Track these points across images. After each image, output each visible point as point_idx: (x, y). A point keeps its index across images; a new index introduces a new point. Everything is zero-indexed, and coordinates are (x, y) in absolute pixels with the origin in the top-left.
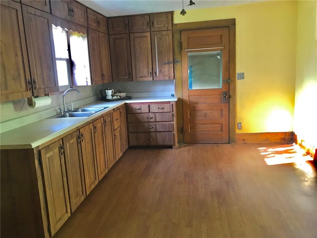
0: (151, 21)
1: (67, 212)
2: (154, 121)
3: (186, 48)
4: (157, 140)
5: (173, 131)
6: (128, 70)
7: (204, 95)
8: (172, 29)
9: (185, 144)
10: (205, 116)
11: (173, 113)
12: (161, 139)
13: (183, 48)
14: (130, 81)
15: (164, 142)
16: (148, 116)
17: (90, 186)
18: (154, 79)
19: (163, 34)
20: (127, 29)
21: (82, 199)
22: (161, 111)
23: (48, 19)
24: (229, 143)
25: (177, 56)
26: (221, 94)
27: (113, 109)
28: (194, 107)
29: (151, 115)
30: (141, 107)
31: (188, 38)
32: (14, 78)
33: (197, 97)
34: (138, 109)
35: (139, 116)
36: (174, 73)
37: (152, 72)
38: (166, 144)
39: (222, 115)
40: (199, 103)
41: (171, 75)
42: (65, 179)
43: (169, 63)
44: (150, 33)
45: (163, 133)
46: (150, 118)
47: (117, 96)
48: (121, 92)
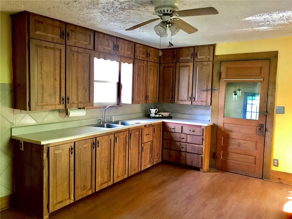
0: (195, 53)
1: (69, 199)
2: (185, 142)
3: (225, 77)
4: (186, 159)
5: (202, 154)
6: (172, 93)
7: (239, 125)
8: (213, 60)
9: (216, 170)
10: (238, 145)
11: (203, 137)
12: (189, 159)
13: (222, 78)
14: (172, 103)
15: (193, 163)
16: (181, 136)
17: (101, 184)
18: (193, 104)
19: (204, 64)
20: (174, 59)
21: (90, 193)
22: (193, 133)
23: (90, 54)
24: (262, 179)
25: (215, 85)
26: (257, 125)
27: (145, 125)
28: (228, 135)
29: (183, 136)
30: (175, 127)
31: (227, 68)
32: (51, 95)
33: (232, 125)
34: (173, 129)
35: (173, 135)
36: (211, 100)
37: (191, 97)
38: (194, 165)
39: (256, 147)
40: (234, 131)
41: (208, 102)
42: (72, 173)
43: (207, 90)
44: (193, 63)
45: (192, 154)
46: (182, 138)
47: (159, 115)
48: (164, 112)
